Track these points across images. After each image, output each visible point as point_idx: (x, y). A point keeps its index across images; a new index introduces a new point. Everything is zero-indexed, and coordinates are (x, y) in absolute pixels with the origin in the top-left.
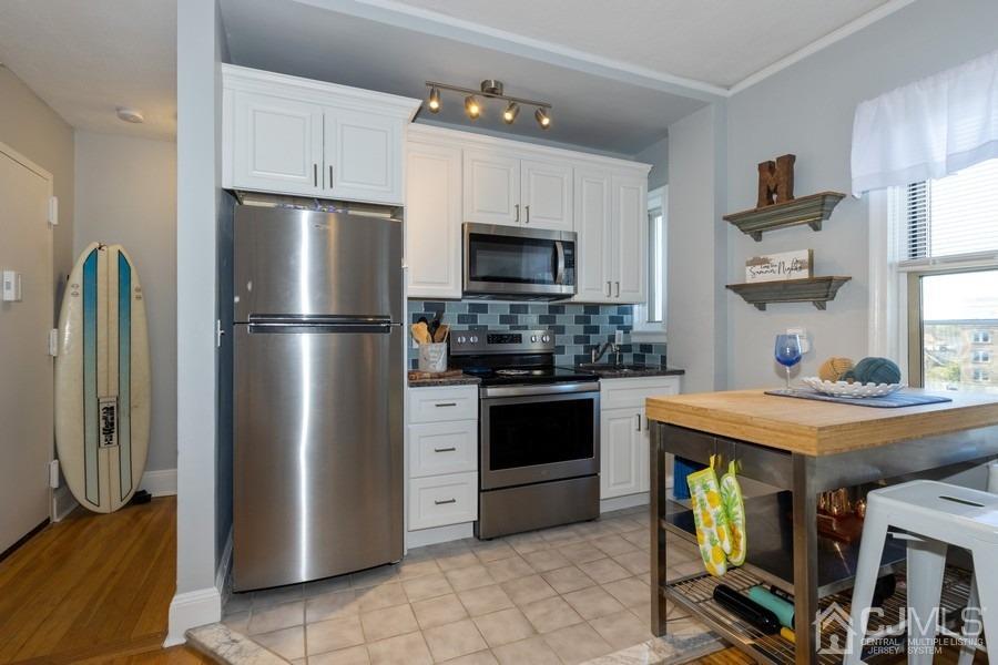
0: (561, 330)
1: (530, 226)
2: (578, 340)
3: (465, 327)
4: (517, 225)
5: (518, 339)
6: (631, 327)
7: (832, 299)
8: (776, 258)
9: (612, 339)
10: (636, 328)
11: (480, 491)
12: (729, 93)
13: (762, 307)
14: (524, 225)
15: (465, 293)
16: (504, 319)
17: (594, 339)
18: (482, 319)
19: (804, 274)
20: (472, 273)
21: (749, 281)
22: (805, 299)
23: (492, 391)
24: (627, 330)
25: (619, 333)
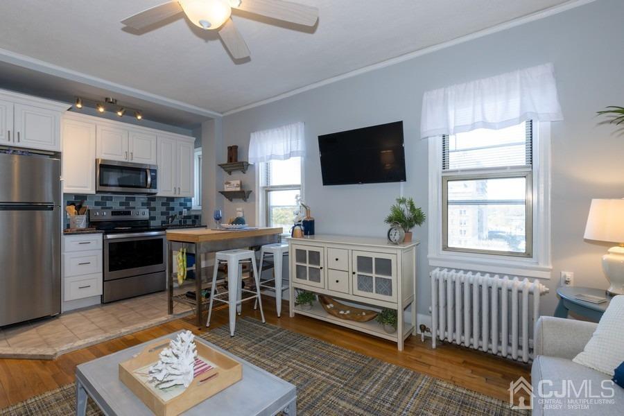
0: (154, 209)
1: (133, 161)
2: (163, 214)
3: (100, 207)
4: (127, 161)
5: (128, 213)
6: (191, 208)
7: (248, 197)
8: (233, 182)
9: (181, 213)
10: (193, 208)
11: (104, 281)
12: (221, 115)
13: (231, 200)
14: (130, 161)
15: (97, 192)
16: (121, 204)
17: (171, 213)
18: (109, 204)
19: (238, 189)
20: (101, 182)
21: (226, 190)
22: (240, 198)
23: (109, 236)
24: (189, 209)
25: (185, 211)
